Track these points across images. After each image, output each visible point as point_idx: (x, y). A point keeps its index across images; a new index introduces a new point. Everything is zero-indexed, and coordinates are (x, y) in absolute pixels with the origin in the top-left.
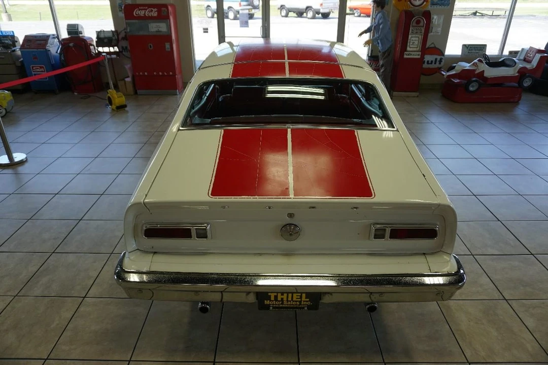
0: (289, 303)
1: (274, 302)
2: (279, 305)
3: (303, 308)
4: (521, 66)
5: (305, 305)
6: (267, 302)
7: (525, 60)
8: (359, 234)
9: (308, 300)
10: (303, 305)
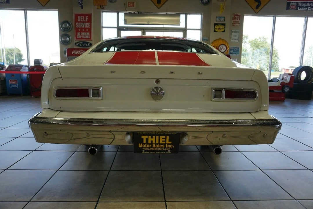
0: (157, 146)
1: (146, 145)
2: (149, 148)
3: (167, 151)
4: (282, 81)
5: (169, 148)
6: (140, 145)
7: (283, 79)
8: (204, 96)
9: (171, 143)
10: (167, 148)
